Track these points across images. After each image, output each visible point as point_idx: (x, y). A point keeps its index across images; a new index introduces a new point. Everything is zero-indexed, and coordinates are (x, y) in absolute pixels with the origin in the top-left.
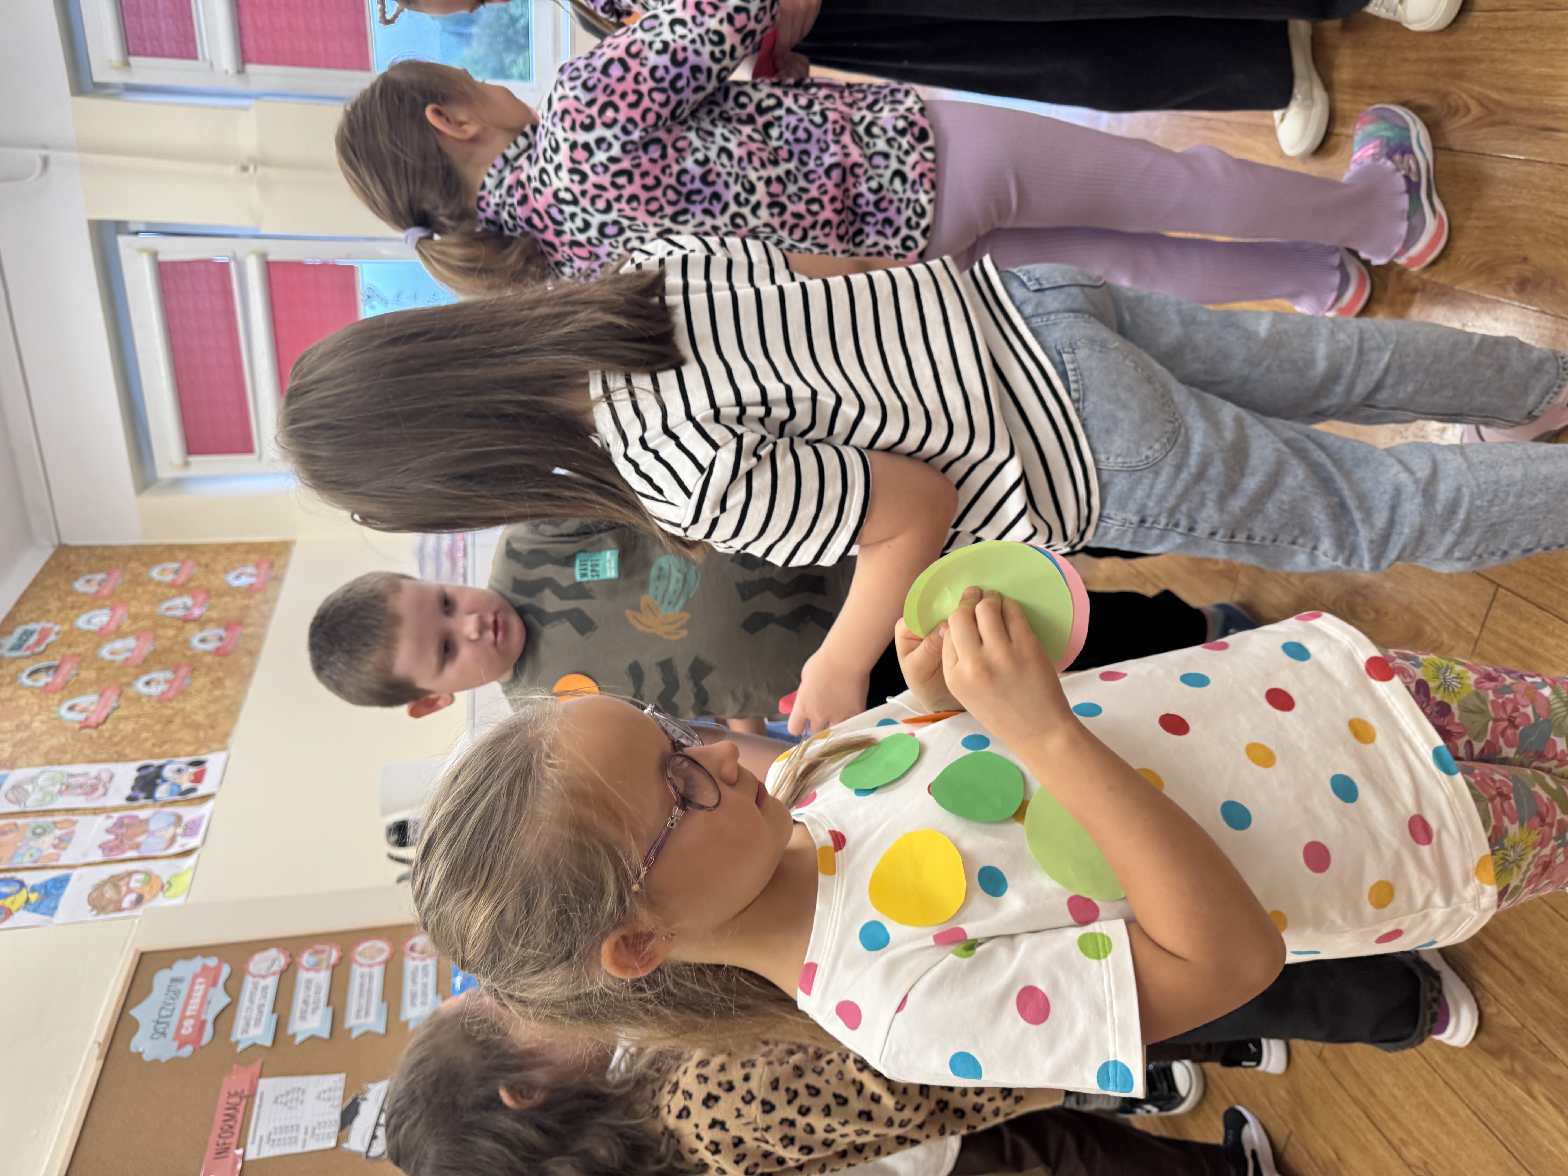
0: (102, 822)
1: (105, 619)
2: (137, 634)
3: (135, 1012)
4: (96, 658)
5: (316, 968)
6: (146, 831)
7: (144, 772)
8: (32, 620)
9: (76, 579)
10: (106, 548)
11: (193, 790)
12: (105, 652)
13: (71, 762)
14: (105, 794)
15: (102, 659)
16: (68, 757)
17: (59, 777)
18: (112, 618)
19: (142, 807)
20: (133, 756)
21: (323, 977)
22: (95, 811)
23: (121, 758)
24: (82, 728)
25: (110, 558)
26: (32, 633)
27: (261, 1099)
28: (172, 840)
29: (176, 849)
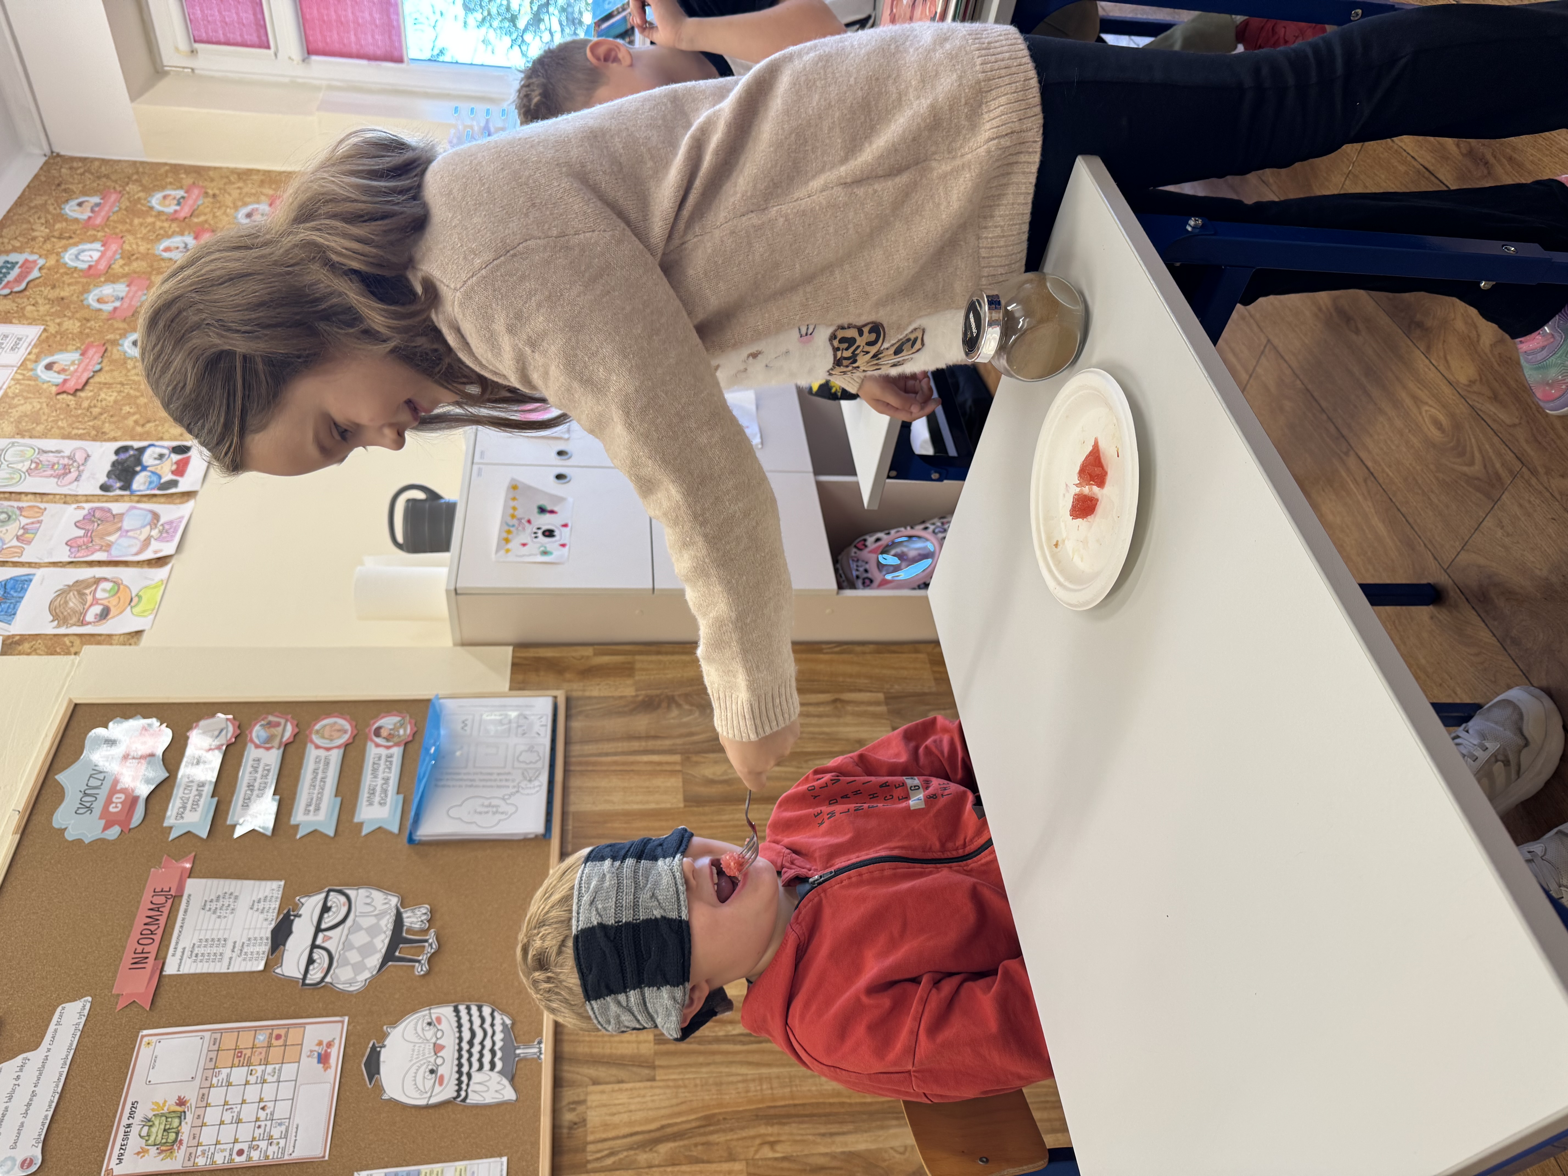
0: (73, 513)
1: (96, 255)
2: (130, 279)
3: (62, 777)
4: (82, 305)
5: (266, 745)
6: (120, 529)
7: (123, 456)
8: (15, 250)
9: (67, 201)
10: (104, 162)
11: (174, 484)
12: (91, 299)
13: (44, 435)
14: (77, 479)
15: (89, 306)
16: (40, 428)
17: (29, 453)
18: (103, 254)
19: (117, 499)
20: (112, 434)
21: (272, 758)
22: (67, 499)
23: (99, 436)
24: (58, 394)
25: (107, 176)
26: (14, 264)
27: (188, 902)
28: (147, 543)
29: (148, 555)
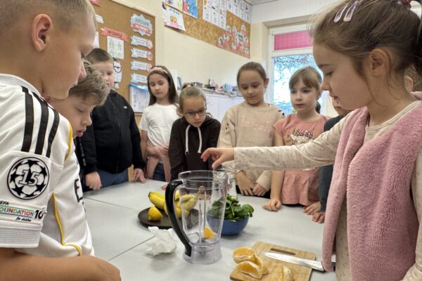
3: (142, 15)
5: (147, 55)
21: (145, 56)
27: (119, 40)
